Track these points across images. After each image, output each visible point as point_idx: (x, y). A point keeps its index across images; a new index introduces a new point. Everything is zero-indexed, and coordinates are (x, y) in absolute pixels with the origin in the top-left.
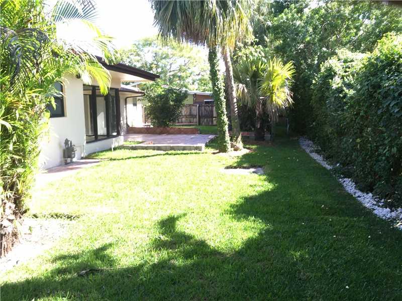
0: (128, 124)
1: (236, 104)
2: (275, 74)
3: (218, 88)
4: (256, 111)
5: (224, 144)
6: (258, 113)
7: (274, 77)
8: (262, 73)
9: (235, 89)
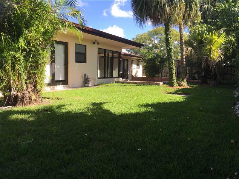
0: (133, 75)
1: (184, 59)
2: (214, 41)
3: (169, 48)
4: (202, 65)
5: (172, 82)
6: (203, 66)
7: (213, 43)
8: (205, 41)
9: (185, 50)
